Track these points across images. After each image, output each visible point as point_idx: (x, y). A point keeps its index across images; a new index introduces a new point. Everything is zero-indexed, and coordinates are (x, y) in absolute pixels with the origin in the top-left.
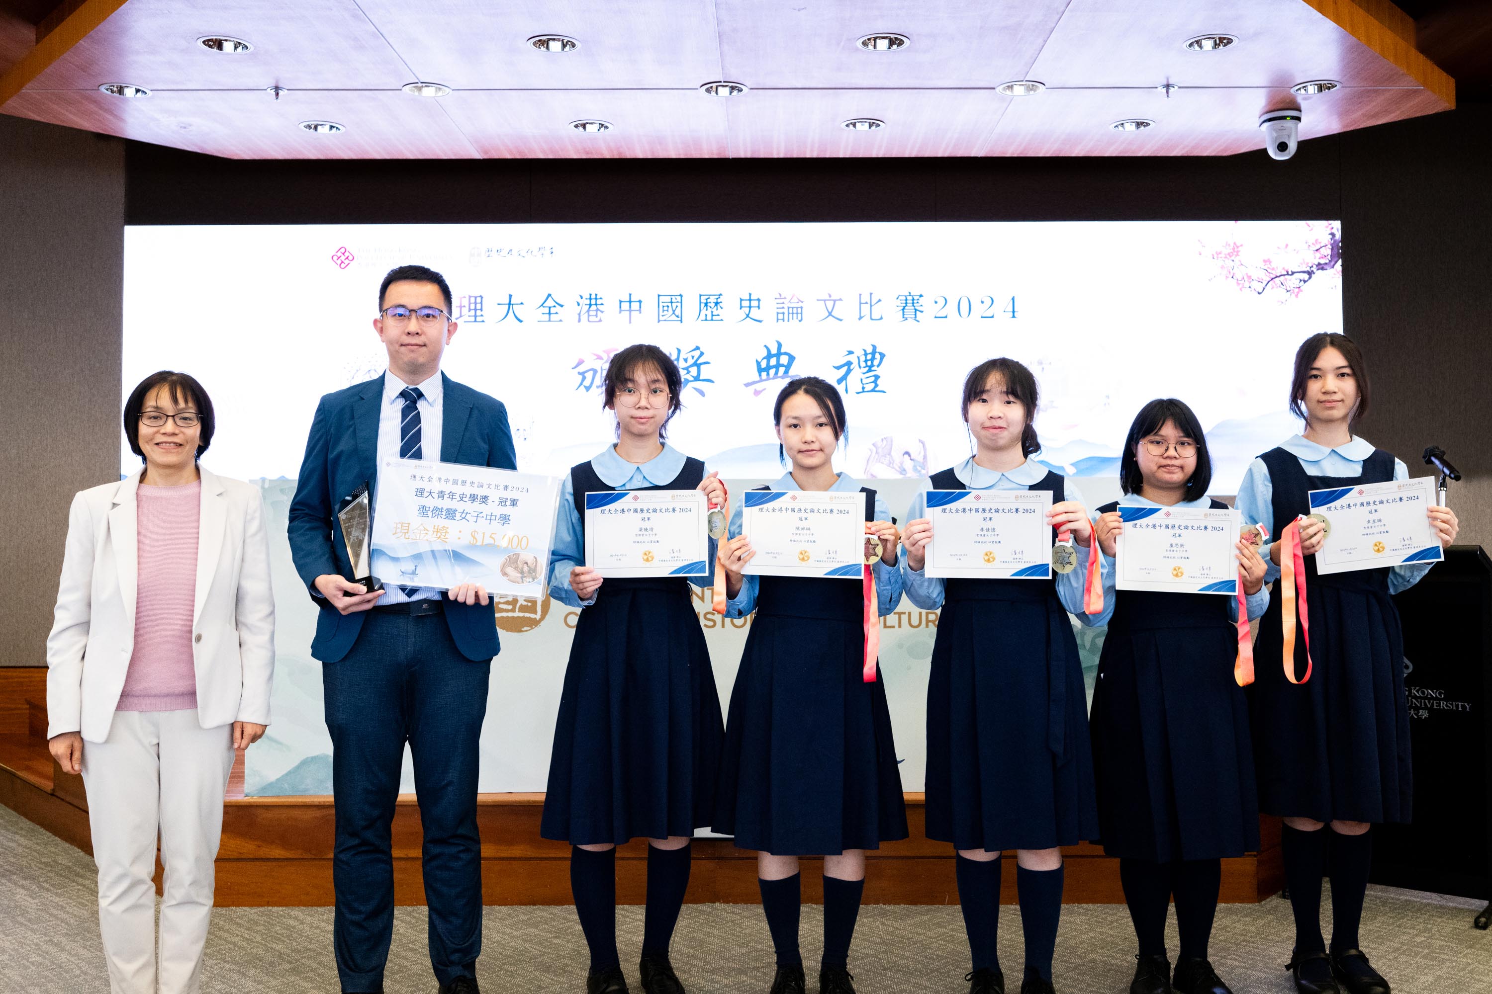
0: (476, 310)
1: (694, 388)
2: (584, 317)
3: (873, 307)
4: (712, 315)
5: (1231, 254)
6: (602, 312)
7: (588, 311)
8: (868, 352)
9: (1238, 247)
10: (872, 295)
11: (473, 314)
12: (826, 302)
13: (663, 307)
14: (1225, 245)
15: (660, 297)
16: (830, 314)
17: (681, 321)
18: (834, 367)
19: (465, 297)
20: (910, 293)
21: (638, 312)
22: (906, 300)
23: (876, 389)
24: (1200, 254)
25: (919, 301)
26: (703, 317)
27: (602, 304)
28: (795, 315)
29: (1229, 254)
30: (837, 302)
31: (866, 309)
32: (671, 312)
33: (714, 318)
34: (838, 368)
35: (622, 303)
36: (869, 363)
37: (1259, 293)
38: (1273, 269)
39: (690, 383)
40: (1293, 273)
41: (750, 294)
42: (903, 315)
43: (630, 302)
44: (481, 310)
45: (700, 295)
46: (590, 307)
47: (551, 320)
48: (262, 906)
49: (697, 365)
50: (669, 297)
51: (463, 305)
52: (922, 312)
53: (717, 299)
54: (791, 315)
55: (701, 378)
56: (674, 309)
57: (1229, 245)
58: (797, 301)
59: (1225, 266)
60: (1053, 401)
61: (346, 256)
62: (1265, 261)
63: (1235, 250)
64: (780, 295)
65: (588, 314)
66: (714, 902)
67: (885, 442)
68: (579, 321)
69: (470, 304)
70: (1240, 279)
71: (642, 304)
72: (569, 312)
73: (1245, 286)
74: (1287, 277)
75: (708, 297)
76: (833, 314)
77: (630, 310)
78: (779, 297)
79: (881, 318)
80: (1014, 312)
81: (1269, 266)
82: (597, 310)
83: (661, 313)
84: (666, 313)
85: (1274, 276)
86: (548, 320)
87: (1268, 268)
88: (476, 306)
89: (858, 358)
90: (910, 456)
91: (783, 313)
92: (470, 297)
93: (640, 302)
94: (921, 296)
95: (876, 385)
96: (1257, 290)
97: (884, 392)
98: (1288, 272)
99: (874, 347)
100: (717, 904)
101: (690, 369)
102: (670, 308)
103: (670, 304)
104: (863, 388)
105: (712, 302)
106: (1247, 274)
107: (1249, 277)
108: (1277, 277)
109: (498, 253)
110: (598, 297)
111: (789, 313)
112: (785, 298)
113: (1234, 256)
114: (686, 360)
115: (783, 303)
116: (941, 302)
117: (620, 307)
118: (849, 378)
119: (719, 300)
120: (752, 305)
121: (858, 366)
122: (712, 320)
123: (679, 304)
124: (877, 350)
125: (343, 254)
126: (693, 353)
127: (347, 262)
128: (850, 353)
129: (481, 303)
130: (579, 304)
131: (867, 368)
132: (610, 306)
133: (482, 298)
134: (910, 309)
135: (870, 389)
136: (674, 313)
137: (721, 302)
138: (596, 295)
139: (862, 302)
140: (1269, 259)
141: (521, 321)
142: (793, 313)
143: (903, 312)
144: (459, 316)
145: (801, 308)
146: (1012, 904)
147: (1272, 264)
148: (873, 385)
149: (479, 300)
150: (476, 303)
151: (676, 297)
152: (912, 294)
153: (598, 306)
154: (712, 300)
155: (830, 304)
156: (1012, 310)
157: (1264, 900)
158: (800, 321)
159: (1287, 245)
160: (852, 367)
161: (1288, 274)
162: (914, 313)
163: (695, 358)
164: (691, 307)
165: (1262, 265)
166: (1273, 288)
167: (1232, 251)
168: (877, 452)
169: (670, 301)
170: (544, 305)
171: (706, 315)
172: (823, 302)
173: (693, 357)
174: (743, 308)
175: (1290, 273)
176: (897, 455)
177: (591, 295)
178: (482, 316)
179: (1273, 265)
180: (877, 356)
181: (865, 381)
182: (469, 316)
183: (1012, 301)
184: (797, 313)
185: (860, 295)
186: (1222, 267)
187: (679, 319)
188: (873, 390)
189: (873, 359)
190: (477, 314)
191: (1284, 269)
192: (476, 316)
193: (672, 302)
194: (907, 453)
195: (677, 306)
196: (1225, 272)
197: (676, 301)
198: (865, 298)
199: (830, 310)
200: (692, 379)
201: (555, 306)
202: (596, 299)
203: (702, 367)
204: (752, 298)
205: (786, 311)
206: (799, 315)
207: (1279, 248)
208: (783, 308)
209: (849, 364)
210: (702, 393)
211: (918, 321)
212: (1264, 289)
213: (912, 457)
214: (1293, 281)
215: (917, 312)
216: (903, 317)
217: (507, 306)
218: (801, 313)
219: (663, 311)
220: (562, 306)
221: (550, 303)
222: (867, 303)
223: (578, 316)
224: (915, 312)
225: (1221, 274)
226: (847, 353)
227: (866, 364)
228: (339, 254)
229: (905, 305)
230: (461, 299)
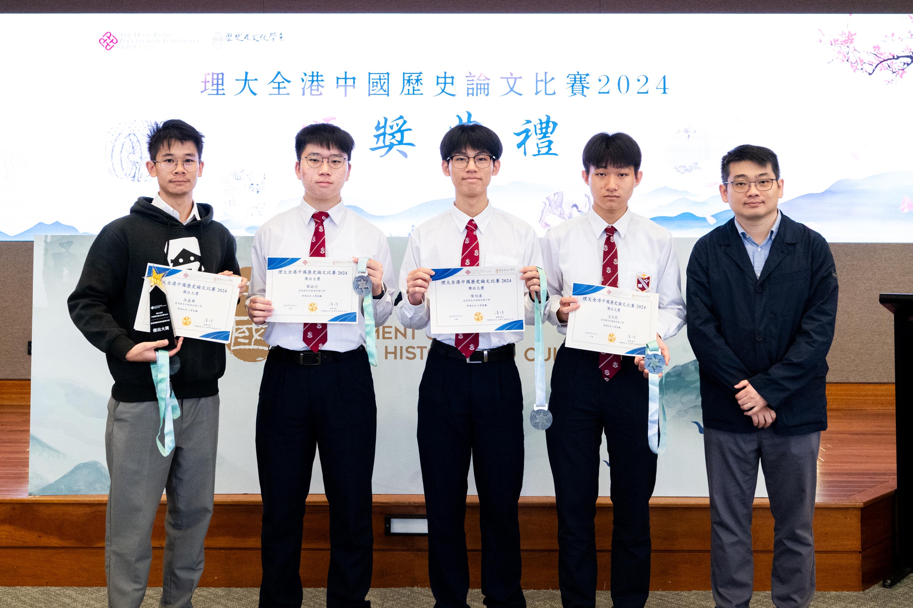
0: (218, 84)
1: (397, 150)
2: (307, 91)
3: (547, 84)
4: (414, 90)
5: (846, 41)
6: (322, 87)
7: (311, 86)
8: (543, 121)
9: (852, 36)
10: (547, 74)
11: (216, 88)
12: (509, 80)
13: (373, 83)
14: (841, 34)
15: (371, 75)
16: (512, 89)
17: (388, 95)
18: (514, 133)
19: (209, 74)
20: (578, 72)
21: (352, 87)
22: (575, 78)
23: (550, 152)
24: (821, 41)
25: (585, 79)
26: (406, 91)
27: (322, 80)
28: (482, 91)
29: (844, 41)
30: (517, 80)
31: (541, 85)
32: (379, 87)
33: (415, 92)
34: (518, 134)
35: (339, 80)
36: (544, 131)
37: (870, 74)
38: (882, 54)
39: (395, 147)
40: (898, 57)
41: (445, 73)
42: (573, 90)
43: (346, 79)
44: (222, 84)
45: (404, 74)
46: (312, 83)
47: (280, 93)
48: (42, 586)
49: (401, 131)
50: (378, 75)
51: (207, 81)
52: (588, 88)
53: (418, 77)
54: (479, 91)
55: (404, 142)
56: (382, 85)
57: (845, 34)
58: (484, 78)
59: (841, 51)
60: (697, 163)
61: (111, 40)
62: (874, 47)
63: (850, 39)
64: (470, 74)
65: (311, 88)
66: (413, 586)
67: (557, 196)
68: (303, 94)
69: (213, 79)
70: (853, 62)
71: (355, 80)
72: (295, 87)
73: (858, 67)
74: (893, 60)
75: (410, 75)
76: (514, 89)
77: (346, 86)
78: (469, 75)
79: (554, 93)
80: (665, 89)
81: (878, 51)
82: (319, 85)
83: (371, 88)
84: (375, 88)
85: (882, 60)
86: (277, 93)
87: (878, 53)
88: (218, 82)
89: (535, 126)
90: (577, 208)
91: (473, 89)
92: (213, 74)
93: (354, 79)
94: (587, 75)
95: (550, 149)
96: (868, 72)
97: (557, 155)
98: (894, 56)
99: (548, 117)
100: (415, 588)
101: (395, 135)
102: (379, 84)
103: (378, 81)
104: (539, 151)
105: (413, 79)
106: (859, 58)
107: (862, 61)
108: (885, 60)
109: (237, 38)
110: (319, 74)
111: (477, 89)
112: (474, 76)
113: (849, 43)
114: (391, 127)
115: (473, 80)
116: (604, 80)
117: (338, 83)
118: (527, 143)
119: (419, 78)
120: (447, 82)
121: (534, 132)
122: (413, 94)
123: (386, 81)
124: (551, 120)
125: (109, 38)
126: (398, 122)
127: (111, 44)
128: (528, 122)
129: (223, 79)
130: (303, 80)
131: (542, 135)
132: (329, 82)
133: (223, 74)
134: (578, 86)
135: (544, 152)
136: (382, 88)
137: (421, 79)
138: (318, 73)
139: (538, 79)
140: (878, 46)
141: (255, 94)
142: (481, 89)
143: (573, 88)
144: (204, 89)
145: (488, 84)
146: (658, 590)
147: (880, 50)
148: (547, 149)
149: (220, 76)
150: (218, 79)
151: (384, 75)
152: (579, 74)
153: (319, 82)
154: (414, 77)
155: (511, 81)
156: (663, 87)
157: (867, 589)
158: (487, 95)
159: (893, 34)
160: (529, 134)
161: (894, 58)
162: (581, 89)
163: (399, 126)
164: (396, 83)
165: (872, 50)
166: (881, 70)
167: (847, 38)
168: (550, 205)
169: (379, 78)
170: (274, 81)
171: (409, 90)
172: (506, 79)
173: (397, 125)
174: (439, 84)
175: (896, 57)
176: (567, 209)
177: (313, 72)
178: (223, 89)
179: (882, 50)
180: (551, 125)
181: (540, 146)
182: (212, 90)
183: (663, 79)
184: (484, 89)
185: (537, 74)
186: (839, 52)
187: (386, 93)
188: (547, 153)
189: (547, 127)
190: (219, 89)
191: (890, 54)
192: (218, 90)
193: (380, 79)
194: (575, 206)
195: (384, 83)
196: (841, 56)
197: (384, 78)
198: (541, 77)
199: (512, 87)
200: (397, 143)
201: (283, 82)
202: (317, 76)
203: (405, 133)
204: (447, 76)
205: (475, 87)
206: (486, 91)
207: (886, 36)
208: (473, 84)
209: (527, 131)
210: (405, 155)
211: (585, 96)
212: (874, 70)
213: (579, 210)
214: (898, 64)
215: (584, 88)
216: (573, 93)
217: (244, 81)
218: (488, 89)
219: (373, 86)
220: (289, 82)
221: (280, 79)
222: (542, 80)
223: (302, 90)
224: (583, 88)
225: (837, 58)
226: (526, 122)
227: (542, 131)
228: (105, 38)
229: (573, 82)
230: (206, 75)
